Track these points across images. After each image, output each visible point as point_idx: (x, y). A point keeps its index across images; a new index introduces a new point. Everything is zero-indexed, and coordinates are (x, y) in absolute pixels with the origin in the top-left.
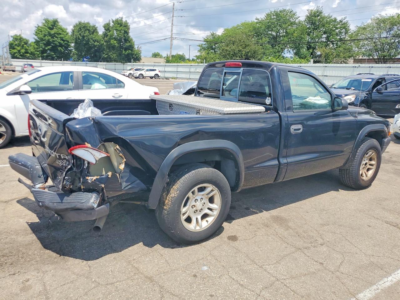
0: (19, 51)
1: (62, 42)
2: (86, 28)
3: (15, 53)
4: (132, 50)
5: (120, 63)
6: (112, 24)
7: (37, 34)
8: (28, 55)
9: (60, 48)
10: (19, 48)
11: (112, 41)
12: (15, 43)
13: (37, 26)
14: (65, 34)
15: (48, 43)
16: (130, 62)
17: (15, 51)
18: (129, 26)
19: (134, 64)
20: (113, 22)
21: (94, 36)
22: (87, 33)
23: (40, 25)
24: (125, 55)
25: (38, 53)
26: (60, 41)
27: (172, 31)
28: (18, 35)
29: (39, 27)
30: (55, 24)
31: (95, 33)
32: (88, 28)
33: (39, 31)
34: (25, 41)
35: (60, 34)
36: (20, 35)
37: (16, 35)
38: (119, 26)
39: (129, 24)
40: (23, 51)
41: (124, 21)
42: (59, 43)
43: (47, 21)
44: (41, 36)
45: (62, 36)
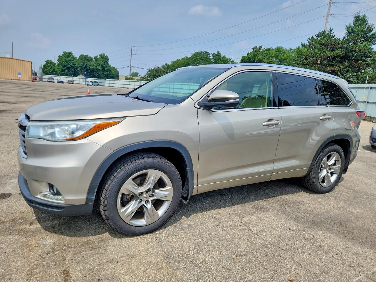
0: (49, 70)
1: (73, 65)
2: (85, 58)
3: (47, 71)
4: (109, 72)
5: (103, 79)
6: (99, 57)
7: (58, 60)
8: (55, 72)
9: (71, 69)
10: (49, 68)
11: (98, 67)
12: (47, 65)
13: (59, 56)
14: (75, 60)
15: (65, 66)
16: (108, 78)
17: (47, 70)
18: (108, 58)
19: (110, 80)
20: (99, 55)
21: (90, 63)
22: (86, 61)
23: (61, 55)
24: (106, 75)
25: (59, 71)
26: (71, 65)
27: (131, 62)
28: (50, 60)
29: (60, 56)
30: (69, 55)
31: (90, 62)
32: (87, 58)
33: (60, 58)
34: (53, 64)
35: (72, 61)
36: (51, 60)
37: (48, 60)
38: (102, 58)
39: (108, 57)
40: (51, 70)
41: (105, 55)
42: (71, 66)
43: (65, 53)
44: (61, 62)
45: (73, 62)
